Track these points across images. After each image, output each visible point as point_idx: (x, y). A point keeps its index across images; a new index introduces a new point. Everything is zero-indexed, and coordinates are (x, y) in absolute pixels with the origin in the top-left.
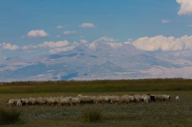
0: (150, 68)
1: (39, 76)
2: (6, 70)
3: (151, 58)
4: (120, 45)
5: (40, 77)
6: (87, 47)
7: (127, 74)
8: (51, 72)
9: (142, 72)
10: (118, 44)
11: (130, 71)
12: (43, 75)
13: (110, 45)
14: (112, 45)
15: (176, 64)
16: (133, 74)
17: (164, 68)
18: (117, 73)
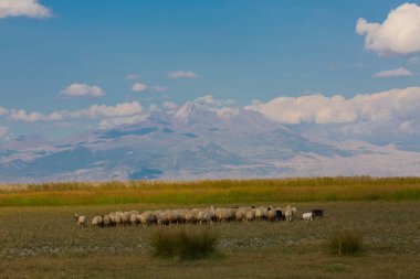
0: (292, 157)
1: (77, 172)
2: (15, 161)
3: (295, 138)
4: (236, 112)
5: (80, 175)
6: (173, 115)
7: (248, 169)
8: (100, 165)
9: (278, 164)
10: (232, 110)
11: (255, 163)
12: (85, 171)
13: (215, 112)
14: (220, 113)
15: (342, 149)
16: (260, 168)
17: (319, 157)
18: (228, 166)
